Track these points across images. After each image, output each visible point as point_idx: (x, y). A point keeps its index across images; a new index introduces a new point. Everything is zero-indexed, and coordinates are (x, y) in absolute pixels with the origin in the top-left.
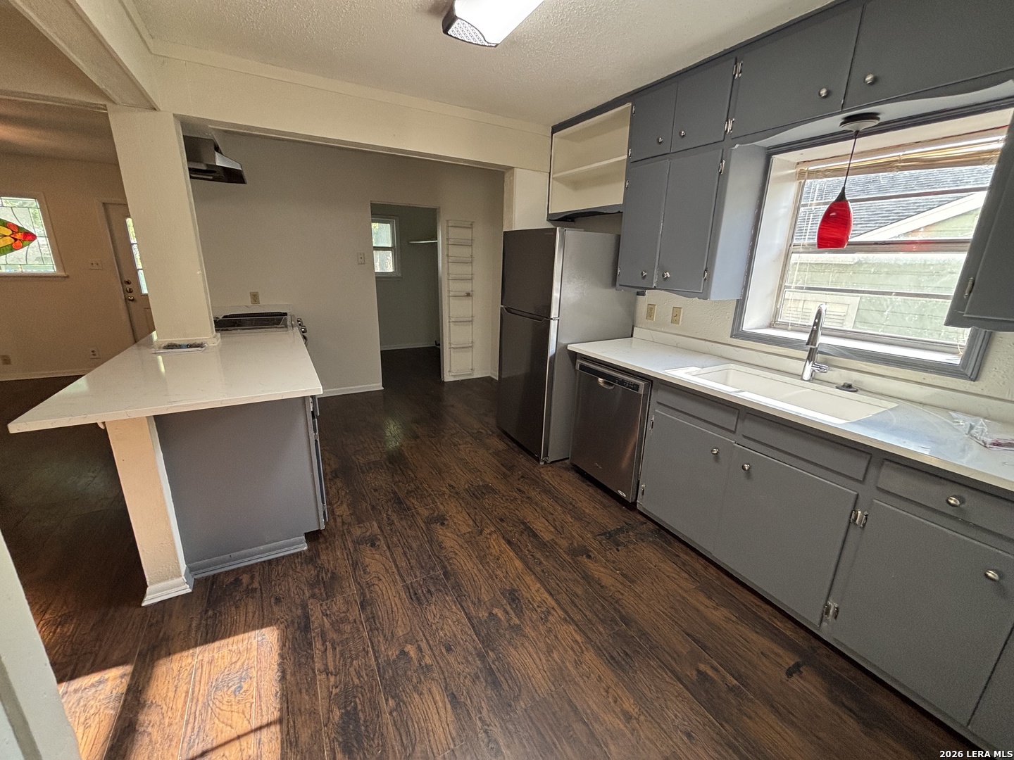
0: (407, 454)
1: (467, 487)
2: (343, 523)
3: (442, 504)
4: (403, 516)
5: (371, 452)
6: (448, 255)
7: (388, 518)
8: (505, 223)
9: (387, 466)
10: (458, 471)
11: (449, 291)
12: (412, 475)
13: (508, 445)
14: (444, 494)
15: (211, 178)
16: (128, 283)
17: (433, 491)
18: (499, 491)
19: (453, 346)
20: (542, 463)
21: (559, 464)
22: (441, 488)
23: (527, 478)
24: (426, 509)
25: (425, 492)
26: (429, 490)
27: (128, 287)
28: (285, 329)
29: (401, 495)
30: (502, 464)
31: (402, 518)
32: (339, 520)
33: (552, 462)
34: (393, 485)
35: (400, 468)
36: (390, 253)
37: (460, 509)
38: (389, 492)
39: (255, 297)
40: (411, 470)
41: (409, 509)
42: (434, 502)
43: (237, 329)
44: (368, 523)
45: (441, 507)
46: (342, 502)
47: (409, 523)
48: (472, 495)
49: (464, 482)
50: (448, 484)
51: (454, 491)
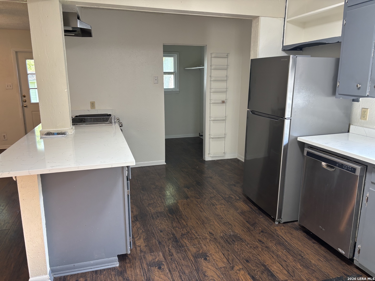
0: (181, 209)
1: (222, 235)
2: (141, 251)
3: (205, 245)
4: (179, 251)
5: (158, 206)
6: (210, 76)
7: (169, 251)
8: (252, 53)
9: (168, 216)
10: (216, 223)
11: (210, 100)
12: (185, 223)
13: (252, 208)
14: (206, 238)
15: (74, 34)
16: (24, 96)
17: (198, 235)
18: (245, 241)
19: (212, 137)
20: (277, 223)
21: (289, 224)
22: (204, 234)
23: (266, 233)
24: (194, 247)
25: (193, 236)
26: (196, 234)
27: (24, 98)
28: (111, 124)
29: (178, 236)
30: (247, 222)
31: (178, 252)
32: (138, 249)
33: (285, 223)
34: (172, 229)
35: (176, 217)
36: (172, 76)
37: (218, 250)
38: (170, 234)
39: (93, 105)
40: (184, 219)
41: (183, 246)
42: (199, 243)
43: (83, 124)
44: (156, 253)
45: (204, 247)
46: (140, 237)
47: (183, 256)
48: (226, 241)
49: (220, 232)
50: (209, 232)
51: (213, 237)
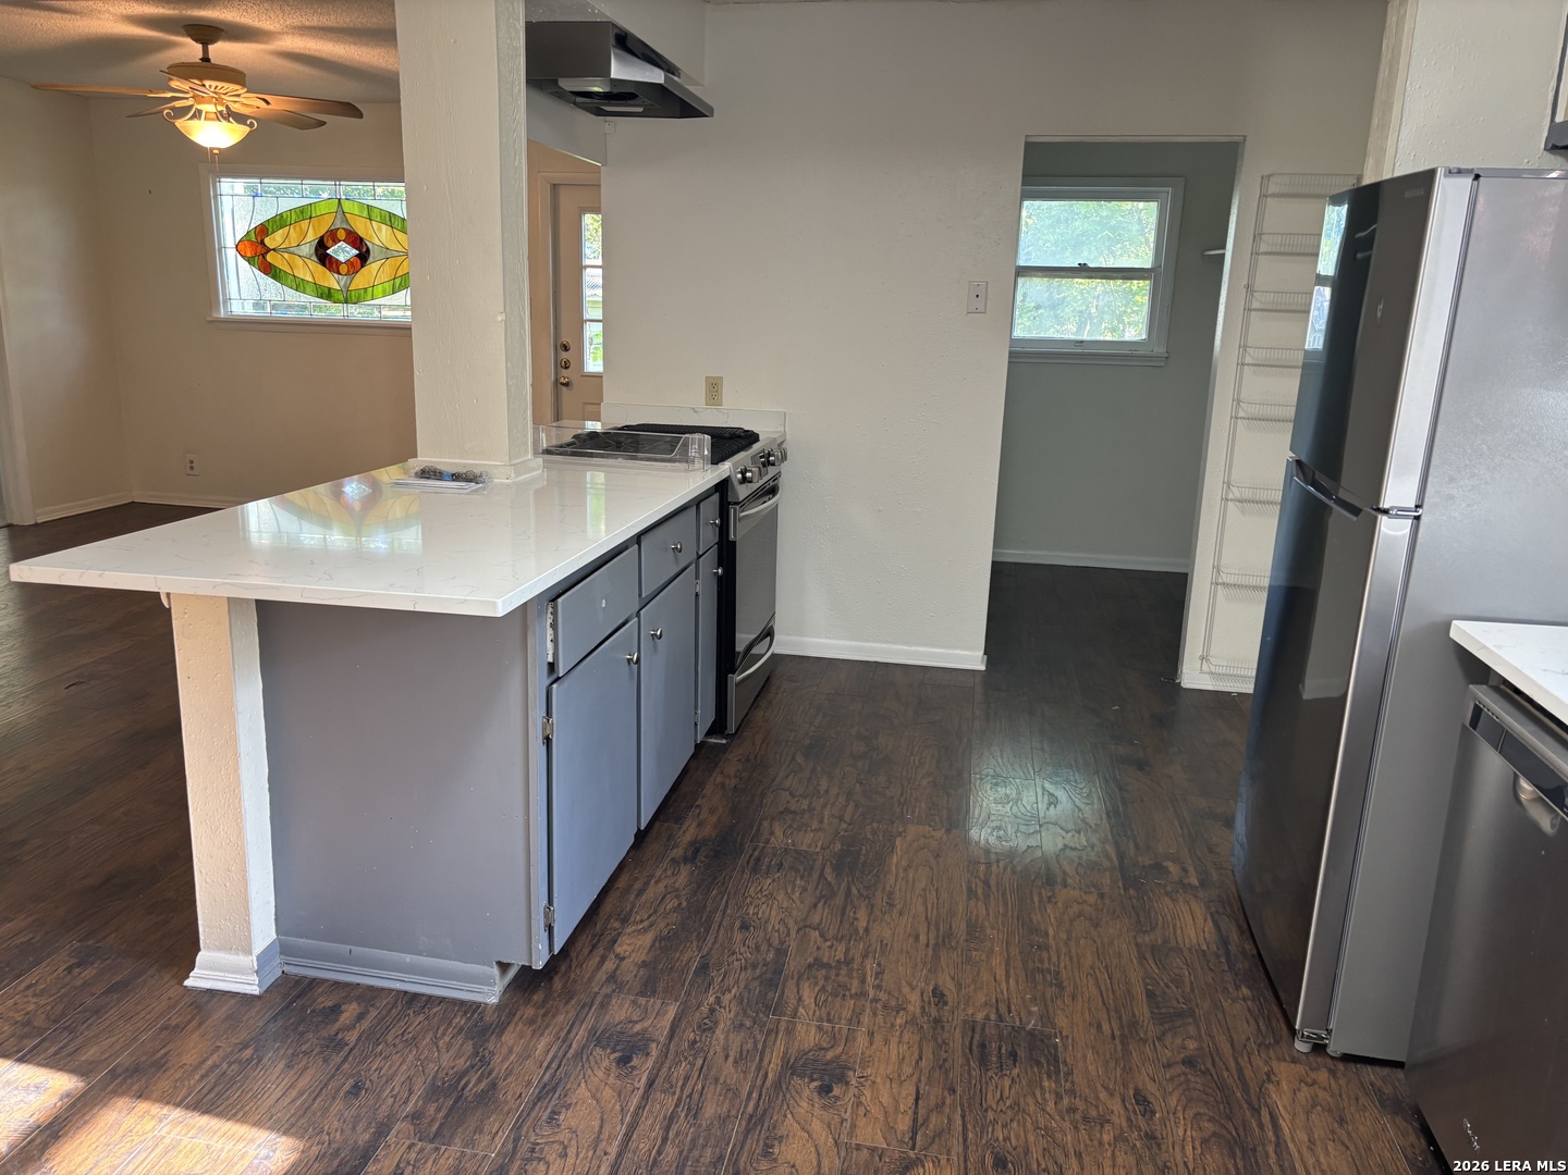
0: (895, 860)
1: (980, 1017)
2: (612, 977)
3: (871, 1034)
4: (748, 1023)
5: (815, 825)
6: (1249, 288)
7: (712, 1010)
9: (822, 874)
10: (996, 961)
11: (1238, 401)
12: (862, 924)
13: (1224, 942)
14: (900, 1008)
16: (566, 348)
17: (878, 987)
18: (1069, 1073)
19: (1224, 578)
20: (1301, 1046)
21: (1370, 1074)
22: (906, 990)
23: (1206, 1072)
24: (820, 1028)
25: (855, 983)
26: (870, 979)
27: (564, 355)
28: (684, 465)
29: (793, 964)
30: (1150, 995)
31: (742, 1025)
32: (609, 965)
33: (1347, 1058)
34: (793, 933)
35: (849, 889)
37: (907, 1070)
38: (770, 945)
39: (714, 388)
40: (872, 907)
41: (778, 1009)
42: (855, 1018)
44: (659, 1002)
45: (862, 1040)
46: (651, 925)
47: (750, 1046)
48: (974, 1047)
49: (984, 1000)
50: (936, 985)
51: (934, 1012)
